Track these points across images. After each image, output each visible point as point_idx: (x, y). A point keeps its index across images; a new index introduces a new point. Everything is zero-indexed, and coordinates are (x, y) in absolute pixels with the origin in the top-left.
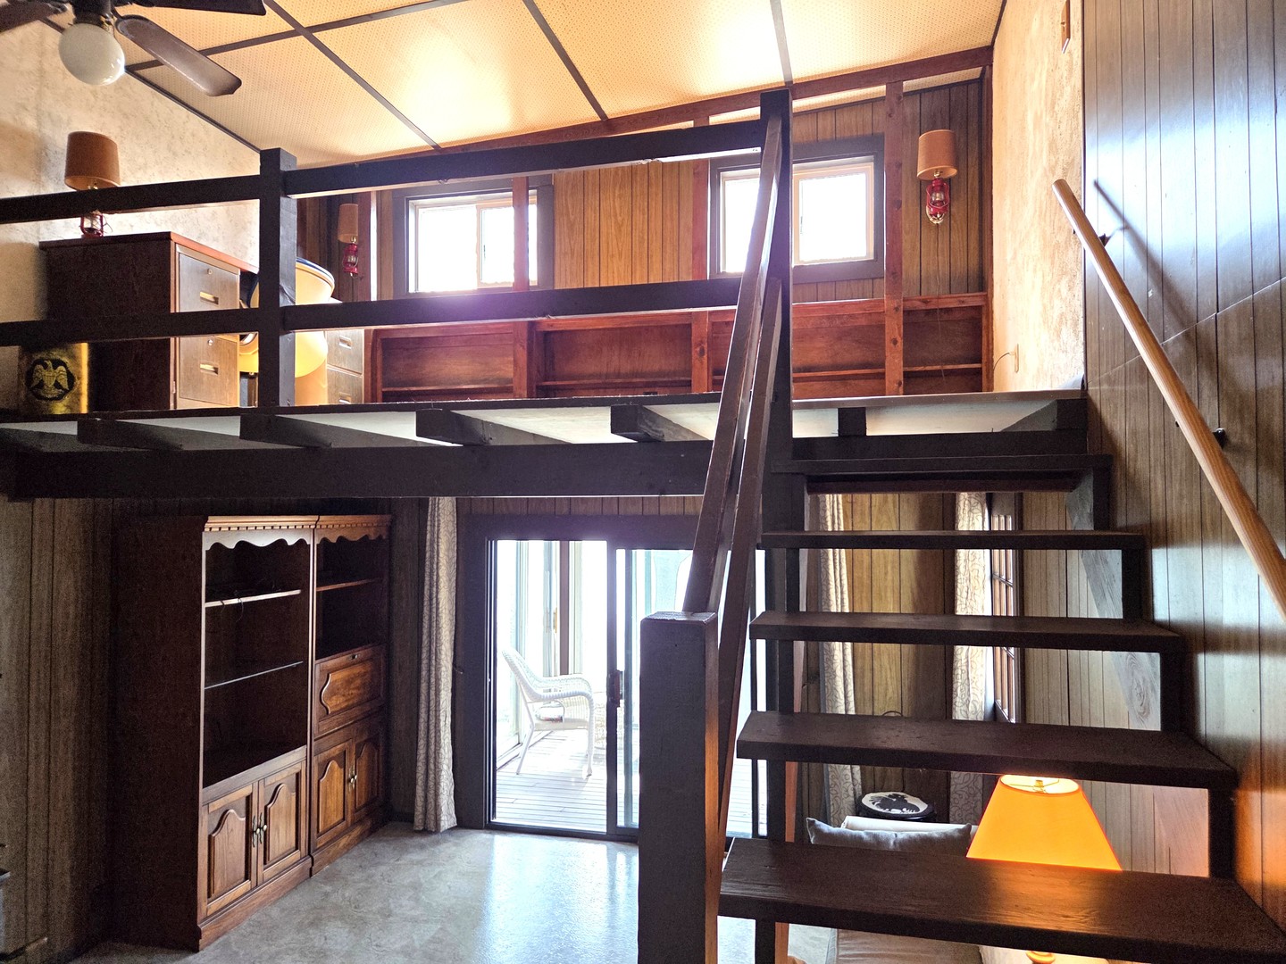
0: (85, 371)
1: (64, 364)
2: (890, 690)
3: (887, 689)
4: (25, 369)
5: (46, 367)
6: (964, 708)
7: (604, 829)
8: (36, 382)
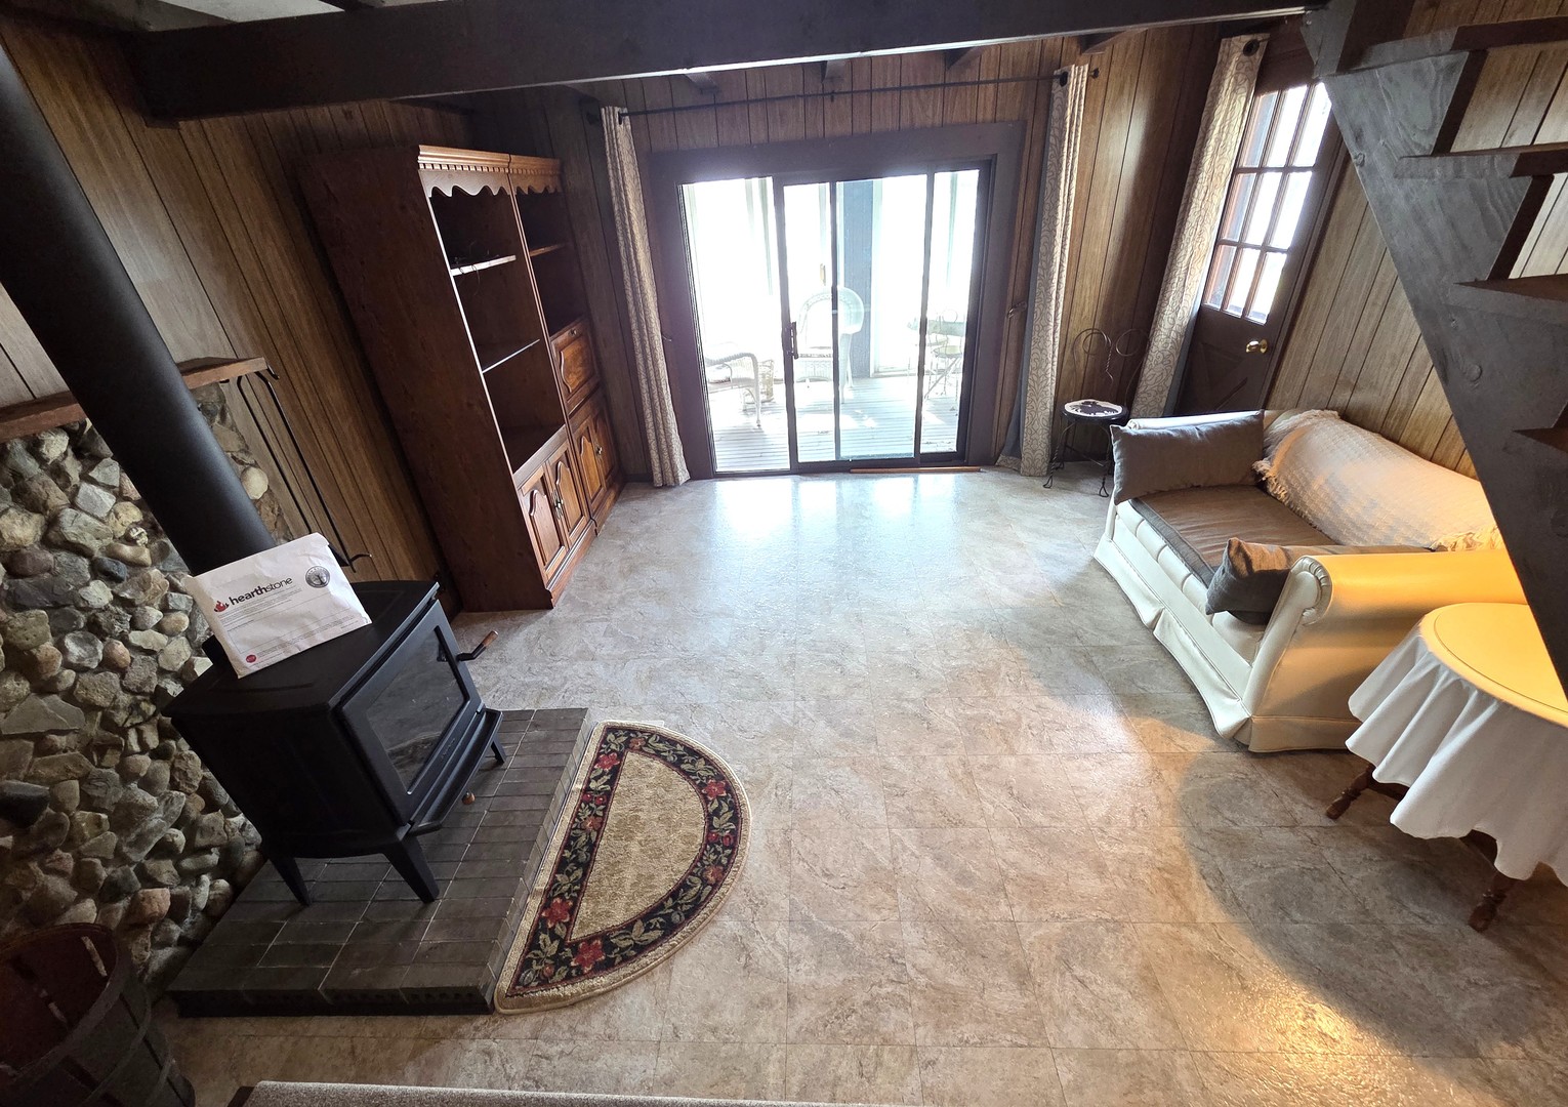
2: (1086, 309)
3: (1083, 309)
6: (1173, 315)
7: (788, 467)
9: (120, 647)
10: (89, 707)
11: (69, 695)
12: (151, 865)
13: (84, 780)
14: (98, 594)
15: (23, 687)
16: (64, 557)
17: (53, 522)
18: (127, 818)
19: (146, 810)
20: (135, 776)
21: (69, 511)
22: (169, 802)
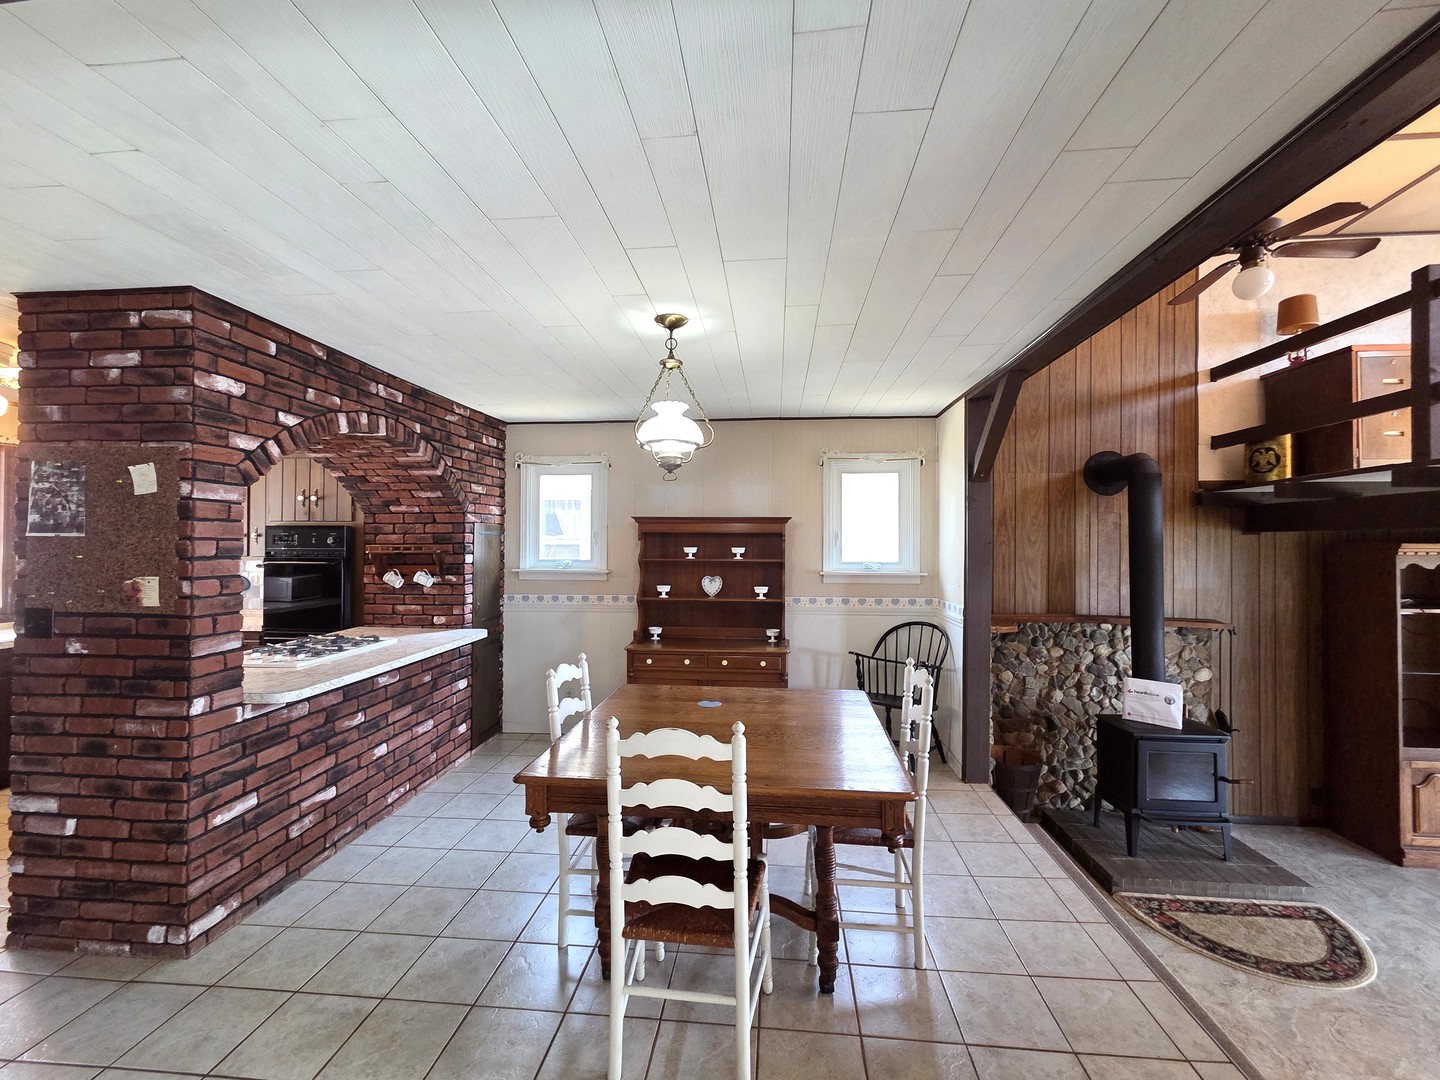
0: (1289, 452)
1: (1273, 450)
4: (1248, 456)
5: (1261, 453)
8: (1255, 463)
9: (1107, 701)
10: (1086, 712)
11: (1084, 704)
12: (1068, 775)
13: (1070, 731)
14: (1113, 681)
15: (1075, 694)
16: (1111, 664)
17: (1114, 653)
18: (1072, 753)
19: (1078, 755)
20: (1083, 744)
21: (1121, 652)
22: (1086, 761)
